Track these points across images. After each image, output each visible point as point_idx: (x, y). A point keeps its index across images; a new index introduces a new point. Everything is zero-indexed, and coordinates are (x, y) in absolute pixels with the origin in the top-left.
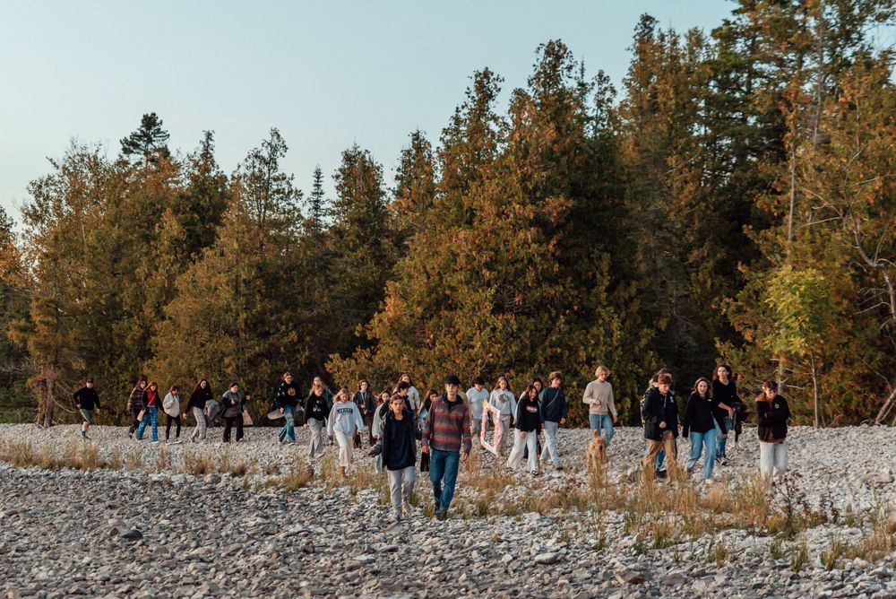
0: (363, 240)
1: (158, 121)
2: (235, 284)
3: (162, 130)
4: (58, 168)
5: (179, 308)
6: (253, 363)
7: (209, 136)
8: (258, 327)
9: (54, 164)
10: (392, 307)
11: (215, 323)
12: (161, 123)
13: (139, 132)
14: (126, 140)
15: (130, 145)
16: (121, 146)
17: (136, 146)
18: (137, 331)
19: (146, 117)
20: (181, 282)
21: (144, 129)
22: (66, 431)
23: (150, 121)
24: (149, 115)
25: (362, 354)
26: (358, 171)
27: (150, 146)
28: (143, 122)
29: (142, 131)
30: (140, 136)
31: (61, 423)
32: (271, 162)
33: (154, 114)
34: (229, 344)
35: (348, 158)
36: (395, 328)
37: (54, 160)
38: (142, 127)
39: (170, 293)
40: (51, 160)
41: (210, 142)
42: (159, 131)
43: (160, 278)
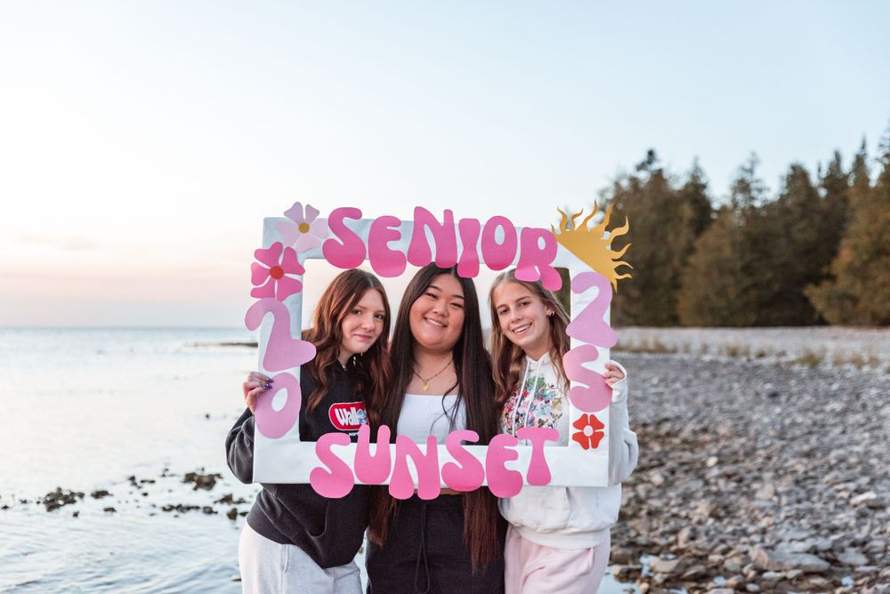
0: (803, 216)
1: (657, 153)
2: (734, 244)
3: (660, 158)
5: (699, 260)
6: (745, 291)
8: (747, 269)
10: (846, 255)
11: (721, 267)
13: (644, 160)
14: (638, 164)
15: (641, 167)
16: (635, 168)
18: (670, 273)
20: (698, 244)
23: (651, 153)
25: (826, 285)
26: (798, 176)
28: (647, 154)
29: (647, 160)
32: (751, 171)
34: (729, 280)
35: (794, 168)
36: (851, 269)
38: (647, 157)
39: (691, 250)
43: (683, 241)
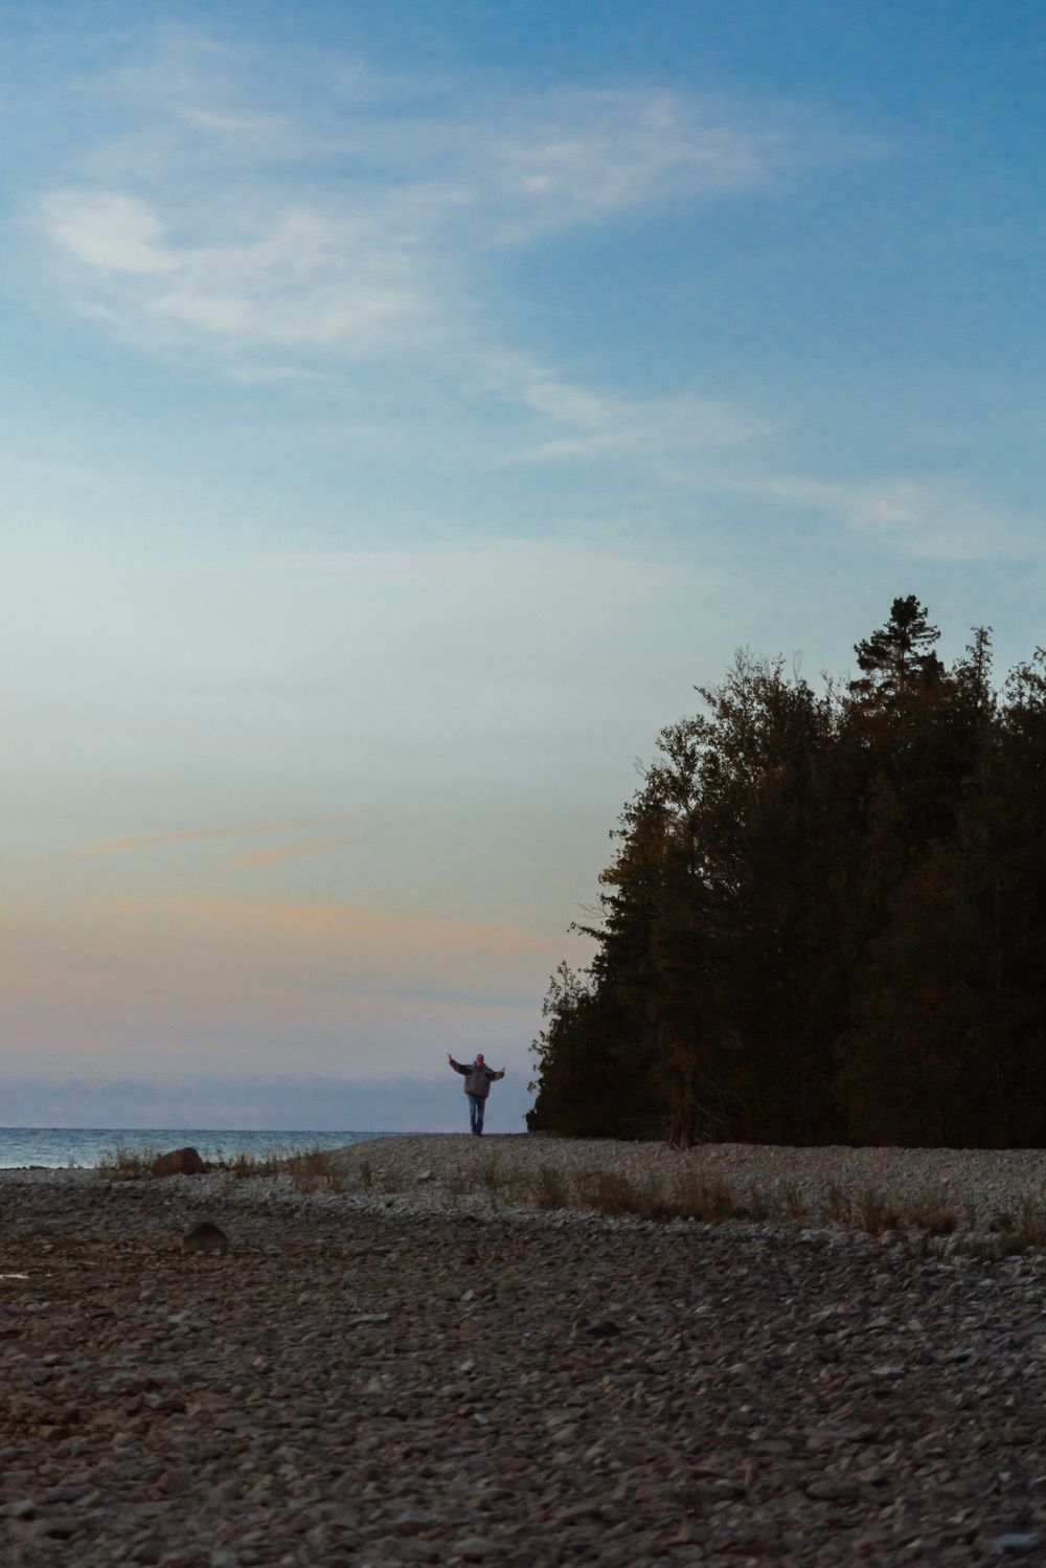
1: (920, 610)
3: (927, 625)
4: (714, 703)
7: (982, 637)
9: (709, 697)
12: (926, 613)
13: (886, 631)
14: (864, 644)
15: (871, 655)
16: (856, 656)
17: (882, 654)
19: (898, 603)
21: (894, 624)
22: (713, 1154)
23: (905, 611)
24: (905, 600)
27: (907, 655)
28: (893, 612)
29: (892, 629)
30: (888, 638)
31: (707, 1141)
33: (912, 598)
37: (707, 690)
38: (893, 620)
40: (702, 691)
41: (985, 648)
42: (922, 627)
